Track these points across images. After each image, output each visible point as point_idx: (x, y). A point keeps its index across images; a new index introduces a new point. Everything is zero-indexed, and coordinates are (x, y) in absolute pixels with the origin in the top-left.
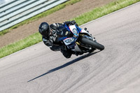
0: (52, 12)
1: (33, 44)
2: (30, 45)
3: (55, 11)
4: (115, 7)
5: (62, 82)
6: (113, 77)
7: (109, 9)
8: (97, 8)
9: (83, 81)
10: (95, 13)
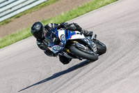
10: (98, 3)
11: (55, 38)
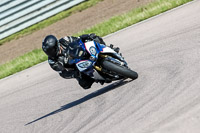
0: (52, 22)
1: (24, 68)
2: (21, 70)
3: (56, 21)
4: (142, 15)
5: (67, 122)
6: (140, 116)
7: (134, 18)
8: (117, 16)
9: (97, 120)
10: (113, 24)
11: (81, 52)
